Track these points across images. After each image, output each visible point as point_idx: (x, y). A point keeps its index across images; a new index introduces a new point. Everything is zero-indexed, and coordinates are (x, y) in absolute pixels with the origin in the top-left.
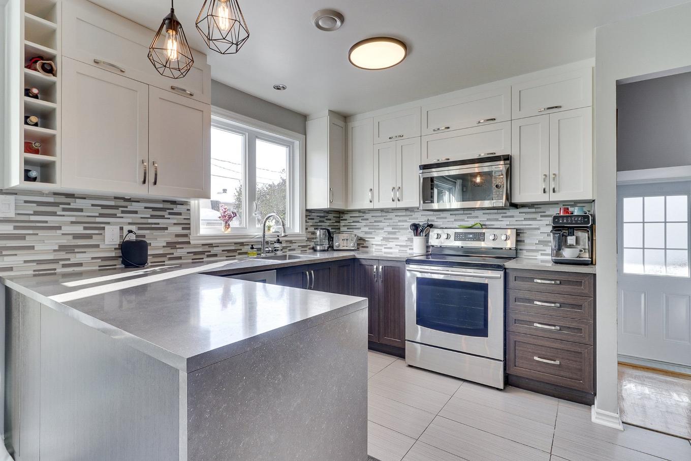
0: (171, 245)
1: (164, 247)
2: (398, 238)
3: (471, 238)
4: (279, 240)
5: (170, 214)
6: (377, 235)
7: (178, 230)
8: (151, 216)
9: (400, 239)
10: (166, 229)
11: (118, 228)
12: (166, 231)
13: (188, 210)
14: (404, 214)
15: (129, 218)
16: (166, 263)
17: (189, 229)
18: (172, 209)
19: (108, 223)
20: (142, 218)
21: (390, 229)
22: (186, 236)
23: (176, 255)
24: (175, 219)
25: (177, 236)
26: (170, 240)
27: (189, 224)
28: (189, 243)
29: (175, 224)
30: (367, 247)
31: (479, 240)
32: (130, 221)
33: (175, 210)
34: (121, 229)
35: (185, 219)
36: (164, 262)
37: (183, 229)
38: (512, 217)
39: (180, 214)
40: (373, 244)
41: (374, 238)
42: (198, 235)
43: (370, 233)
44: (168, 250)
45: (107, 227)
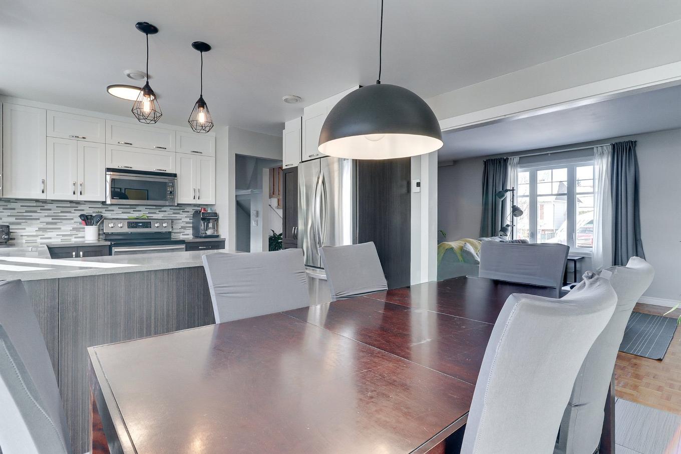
2: (60, 228)
3: (141, 226)
6: (29, 225)
9: (62, 229)
14: (69, 205)
21: (50, 220)
30: (14, 239)
31: (147, 227)
38: (165, 211)
40: (22, 236)
41: (24, 229)
43: (19, 224)
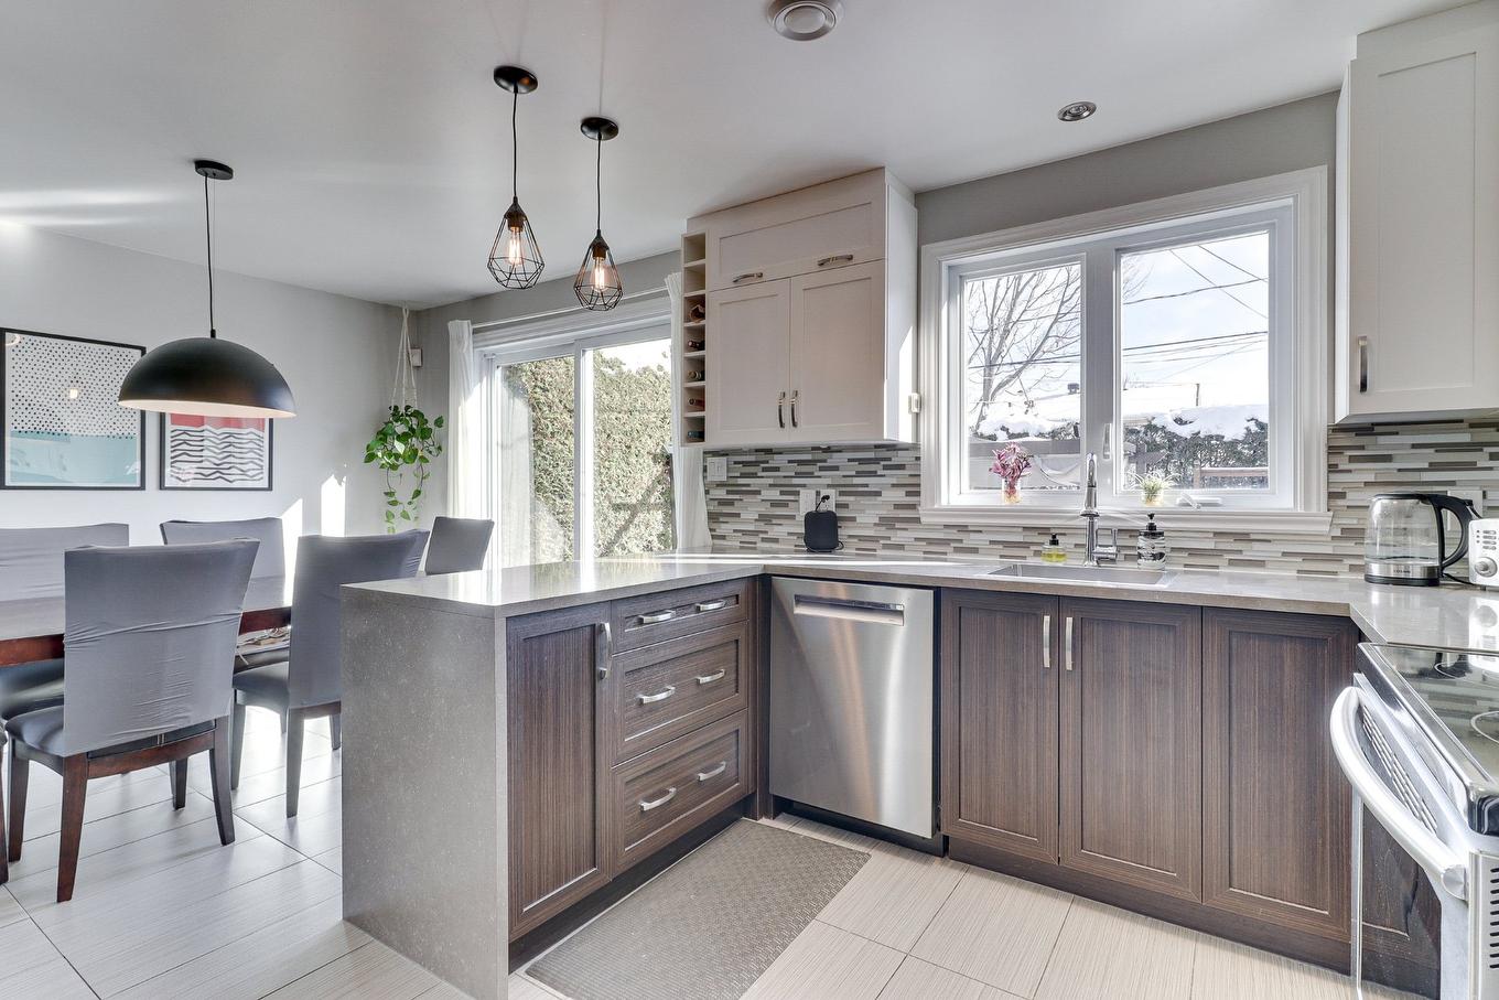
0: (887, 522)
1: (875, 524)
4: (1152, 527)
5: (885, 468)
7: (899, 496)
8: (857, 472)
10: (878, 494)
11: (814, 492)
12: (879, 498)
13: (918, 459)
15: (828, 478)
16: (878, 552)
17: (918, 494)
18: (890, 459)
19: (804, 486)
20: (844, 476)
22: (913, 507)
23: (894, 540)
24: (893, 477)
25: (898, 506)
26: (884, 513)
27: (919, 485)
28: (917, 520)
29: (893, 485)
32: (829, 481)
33: (895, 461)
34: (818, 493)
35: (911, 475)
36: (875, 550)
37: (908, 494)
39: (901, 467)
42: (936, 506)
44: (882, 532)
45: (802, 491)
